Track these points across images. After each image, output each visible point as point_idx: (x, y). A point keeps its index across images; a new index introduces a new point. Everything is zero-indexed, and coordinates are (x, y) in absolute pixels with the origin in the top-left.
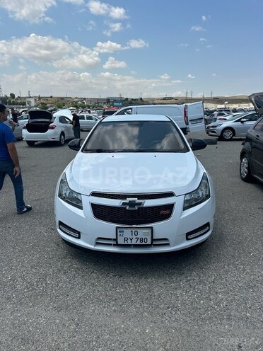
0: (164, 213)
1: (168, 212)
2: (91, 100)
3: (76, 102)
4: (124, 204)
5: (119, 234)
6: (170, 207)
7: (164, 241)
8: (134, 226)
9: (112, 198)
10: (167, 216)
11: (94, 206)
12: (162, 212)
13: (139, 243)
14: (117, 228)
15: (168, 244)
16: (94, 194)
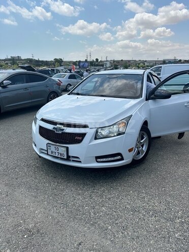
0: (77, 139)
1: (80, 138)
2: (150, 62)
3: (139, 64)
4: (54, 128)
5: (48, 148)
6: (83, 135)
7: (76, 159)
8: (58, 144)
9: (50, 124)
10: (79, 141)
11: (41, 127)
12: (76, 138)
13: (59, 156)
14: (48, 143)
15: (80, 162)
16: (43, 120)
